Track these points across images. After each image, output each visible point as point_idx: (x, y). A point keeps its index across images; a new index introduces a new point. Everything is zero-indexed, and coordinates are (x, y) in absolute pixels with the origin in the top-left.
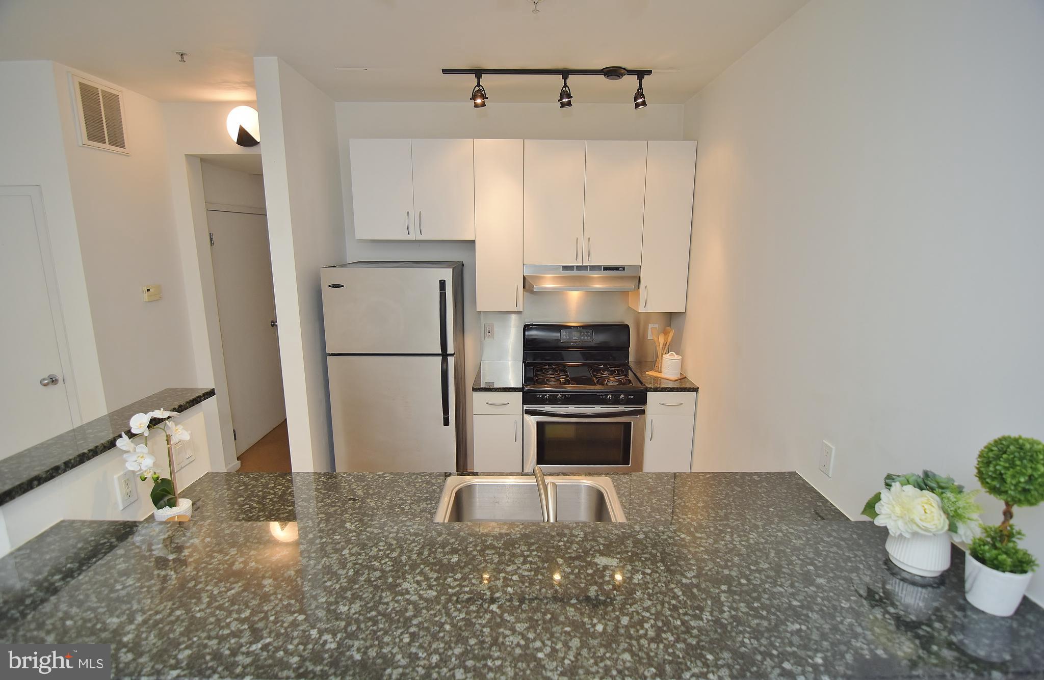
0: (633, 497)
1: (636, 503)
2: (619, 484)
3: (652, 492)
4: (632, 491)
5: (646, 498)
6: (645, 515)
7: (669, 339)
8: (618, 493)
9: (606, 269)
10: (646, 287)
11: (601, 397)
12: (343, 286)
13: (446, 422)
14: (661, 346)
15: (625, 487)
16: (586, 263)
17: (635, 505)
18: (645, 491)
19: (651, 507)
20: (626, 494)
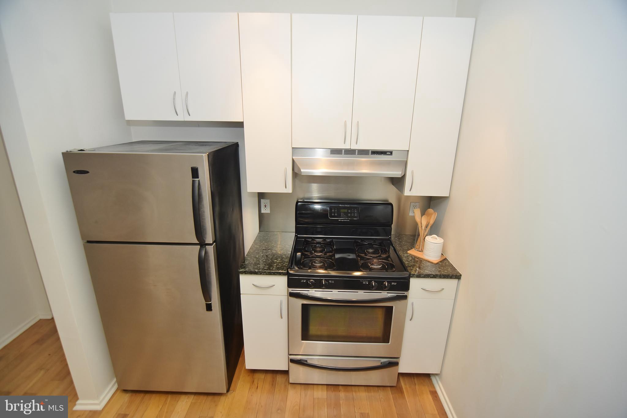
7: (432, 222)
9: (374, 152)
10: (412, 172)
11: (364, 283)
12: (87, 172)
13: (209, 308)
14: (423, 228)
16: (354, 147)
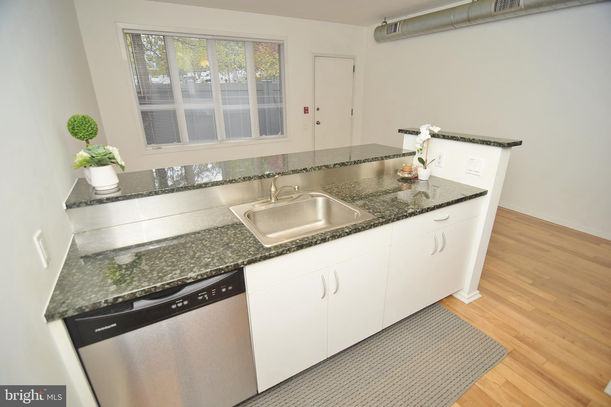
0: (242, 238)
1: (239, 234)
2: (256, 244)
3: (227, 244)
4: (244, 242)
5: (232, 239)
6: (231, 229)
8: (254, 237)
15: (250, 243)
17: (240, 233)
18: (233, 244)
19: (227, 234)
20: (248, 238)
